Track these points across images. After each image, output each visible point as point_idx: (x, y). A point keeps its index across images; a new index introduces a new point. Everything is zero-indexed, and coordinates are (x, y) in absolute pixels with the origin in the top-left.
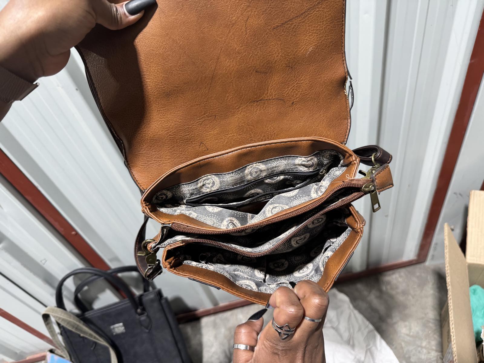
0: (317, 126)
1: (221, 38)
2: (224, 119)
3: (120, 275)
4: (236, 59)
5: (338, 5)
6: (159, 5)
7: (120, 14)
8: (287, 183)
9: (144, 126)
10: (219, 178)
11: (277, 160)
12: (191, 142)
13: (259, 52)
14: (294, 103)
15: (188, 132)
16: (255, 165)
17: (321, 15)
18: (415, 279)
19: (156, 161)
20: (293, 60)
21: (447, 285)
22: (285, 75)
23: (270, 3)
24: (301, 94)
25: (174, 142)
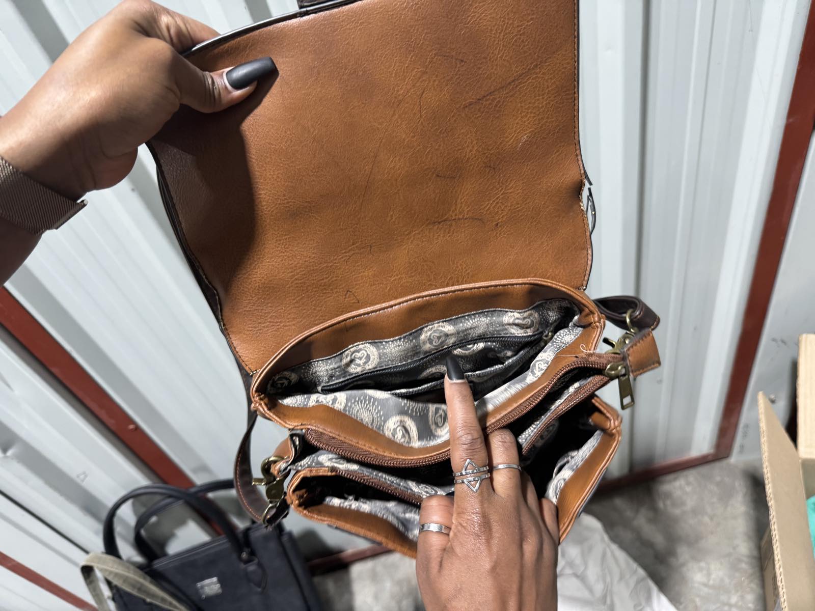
0: (538, 261)
1: (381, 124)
2: (385, 251)
3: (211, 495)
4: (405, 157)
5: (566, 68)
6: (280, 73)
7: (219, 88)
8: (490, 355)
9: (254, 265)
10: (378, 348)
11: (473, 317)
12: (332, 290)
13: (442, 145)
14: (499, 225)
15: (326, 274)
16: (436, 325)
17: (540, 84)
18: (713, 487)
19: (273, 322)
20: (496, 156)
21: (768, 499)
22: (483, 181)
23: (459, 67)
24: (510, 210)
25: (303, 290)
